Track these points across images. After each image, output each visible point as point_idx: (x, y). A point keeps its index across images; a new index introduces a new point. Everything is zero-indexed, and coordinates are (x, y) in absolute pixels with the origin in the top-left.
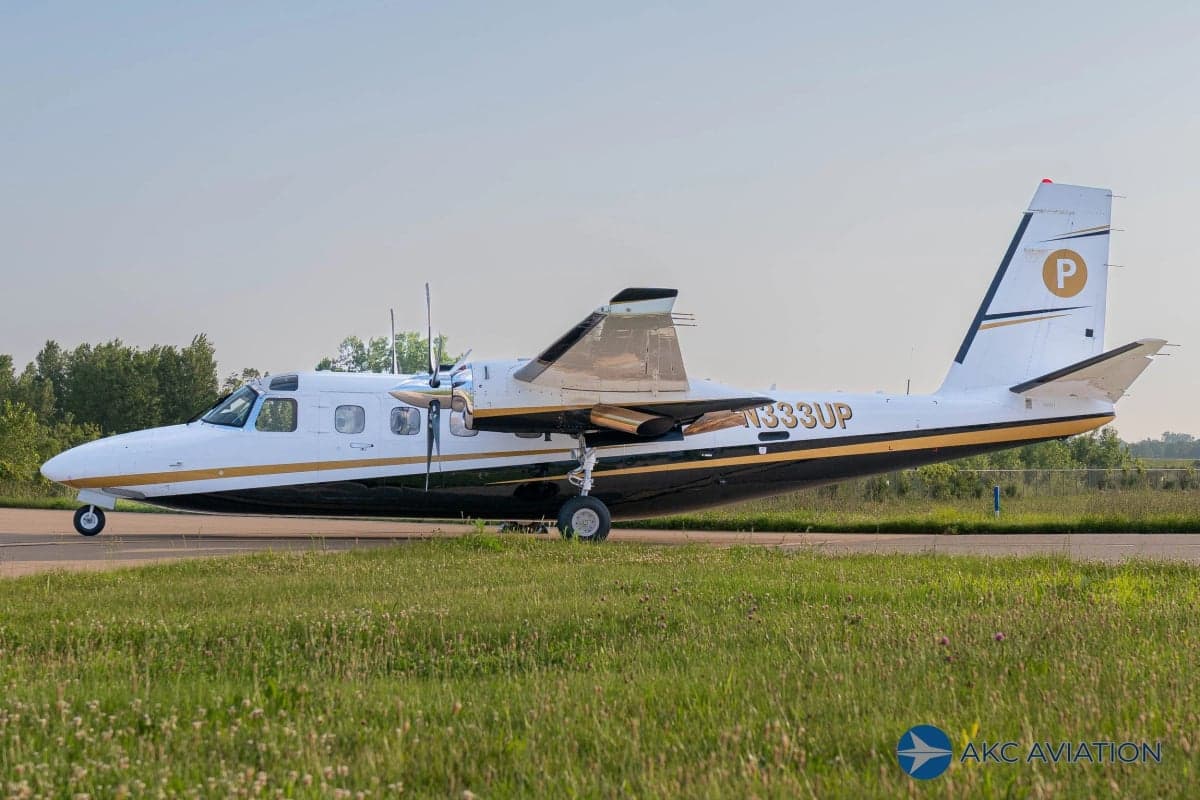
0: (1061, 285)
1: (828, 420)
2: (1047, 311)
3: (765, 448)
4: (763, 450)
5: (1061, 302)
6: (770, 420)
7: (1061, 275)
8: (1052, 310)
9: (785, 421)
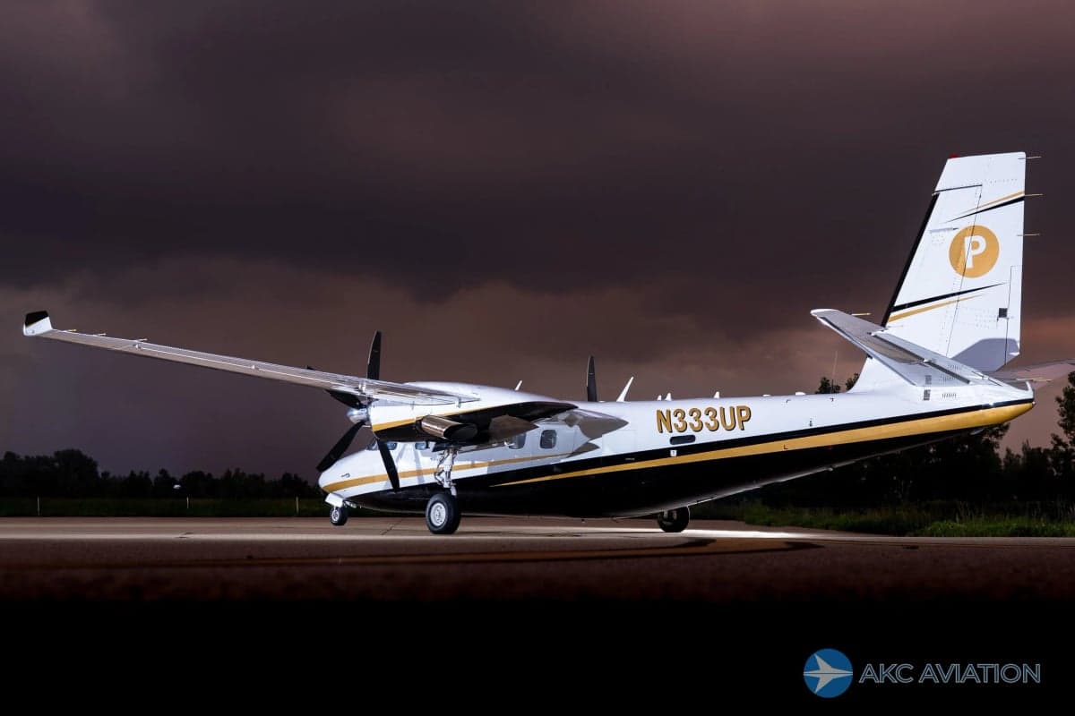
0: (969, 265)
1: (729, 422)
2: (953, 295)
3: (675, 451)
4: (674, 453)
5: (970, 283)
6: (680, 425)
7: (970, 255)
8: (959, 293)
9: (692, 425)
